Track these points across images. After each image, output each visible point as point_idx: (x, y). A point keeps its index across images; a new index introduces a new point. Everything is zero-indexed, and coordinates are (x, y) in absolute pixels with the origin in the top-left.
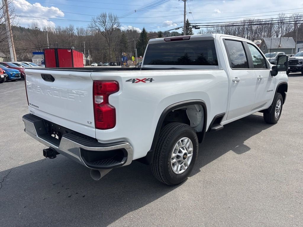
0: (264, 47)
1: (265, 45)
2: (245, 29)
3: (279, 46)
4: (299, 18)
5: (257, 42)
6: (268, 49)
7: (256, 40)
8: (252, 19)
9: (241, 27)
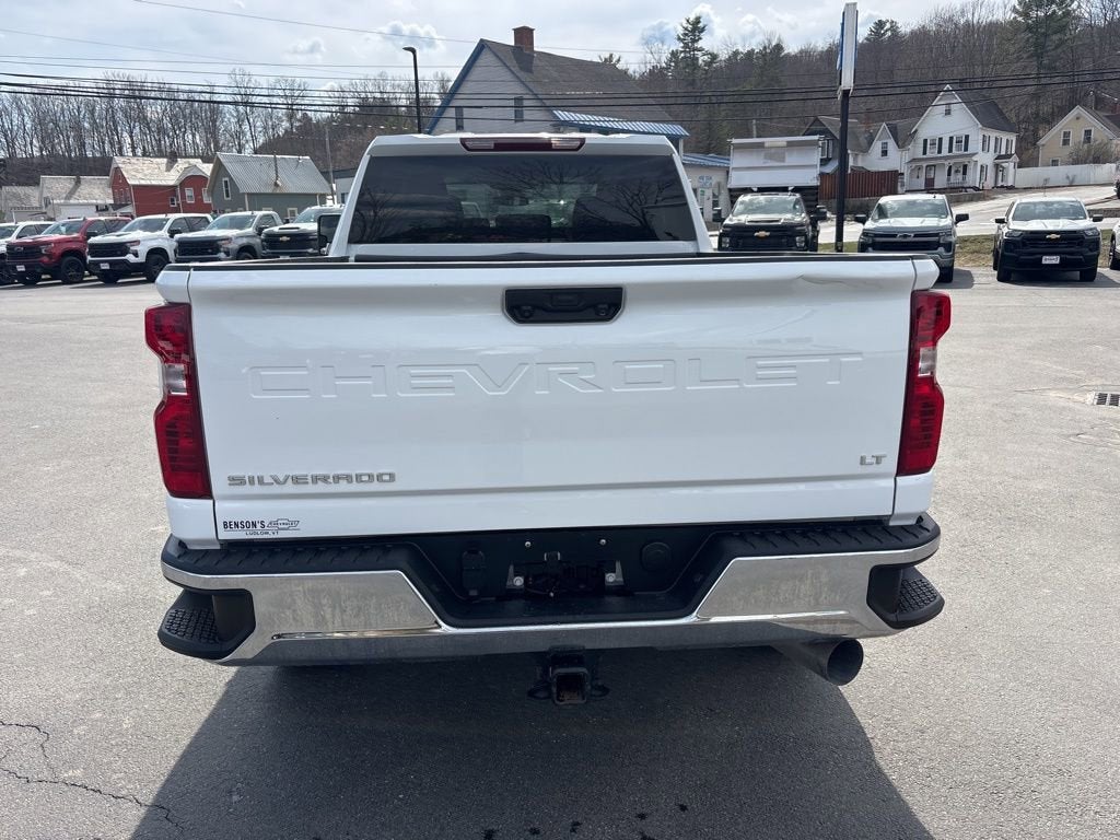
0: (226, 186)
1: (227, 179)
2: (120, 115)
3: (276, 185)
4: (296, 93)
5: (187, 165)
6: (244, 194)
7: (184, 160)
8: (137, 76)
9: (101, 106)
